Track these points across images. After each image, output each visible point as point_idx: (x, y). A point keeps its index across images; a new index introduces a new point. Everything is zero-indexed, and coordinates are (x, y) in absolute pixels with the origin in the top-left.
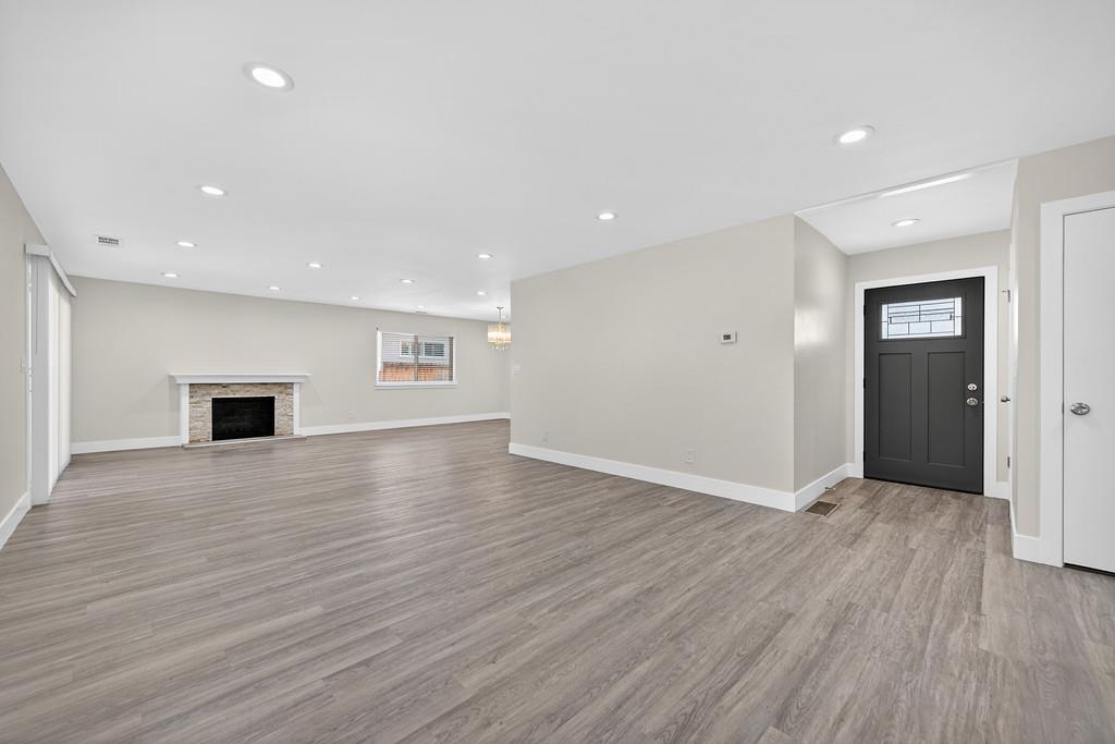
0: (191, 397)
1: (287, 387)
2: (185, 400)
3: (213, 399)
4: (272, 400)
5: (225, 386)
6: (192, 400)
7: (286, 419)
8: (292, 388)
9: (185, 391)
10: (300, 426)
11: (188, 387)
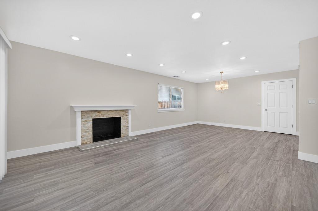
0: (82, 118)
1: (126, 111)
2: (79, 120)
3: (93, 120)
4: (119, 118)
5: (99, 112)
6: (83, 120)
7: (125, 128)
8: (128, 112)
9: (79, 115)
10: (131, 131)
11: (81, 113)
